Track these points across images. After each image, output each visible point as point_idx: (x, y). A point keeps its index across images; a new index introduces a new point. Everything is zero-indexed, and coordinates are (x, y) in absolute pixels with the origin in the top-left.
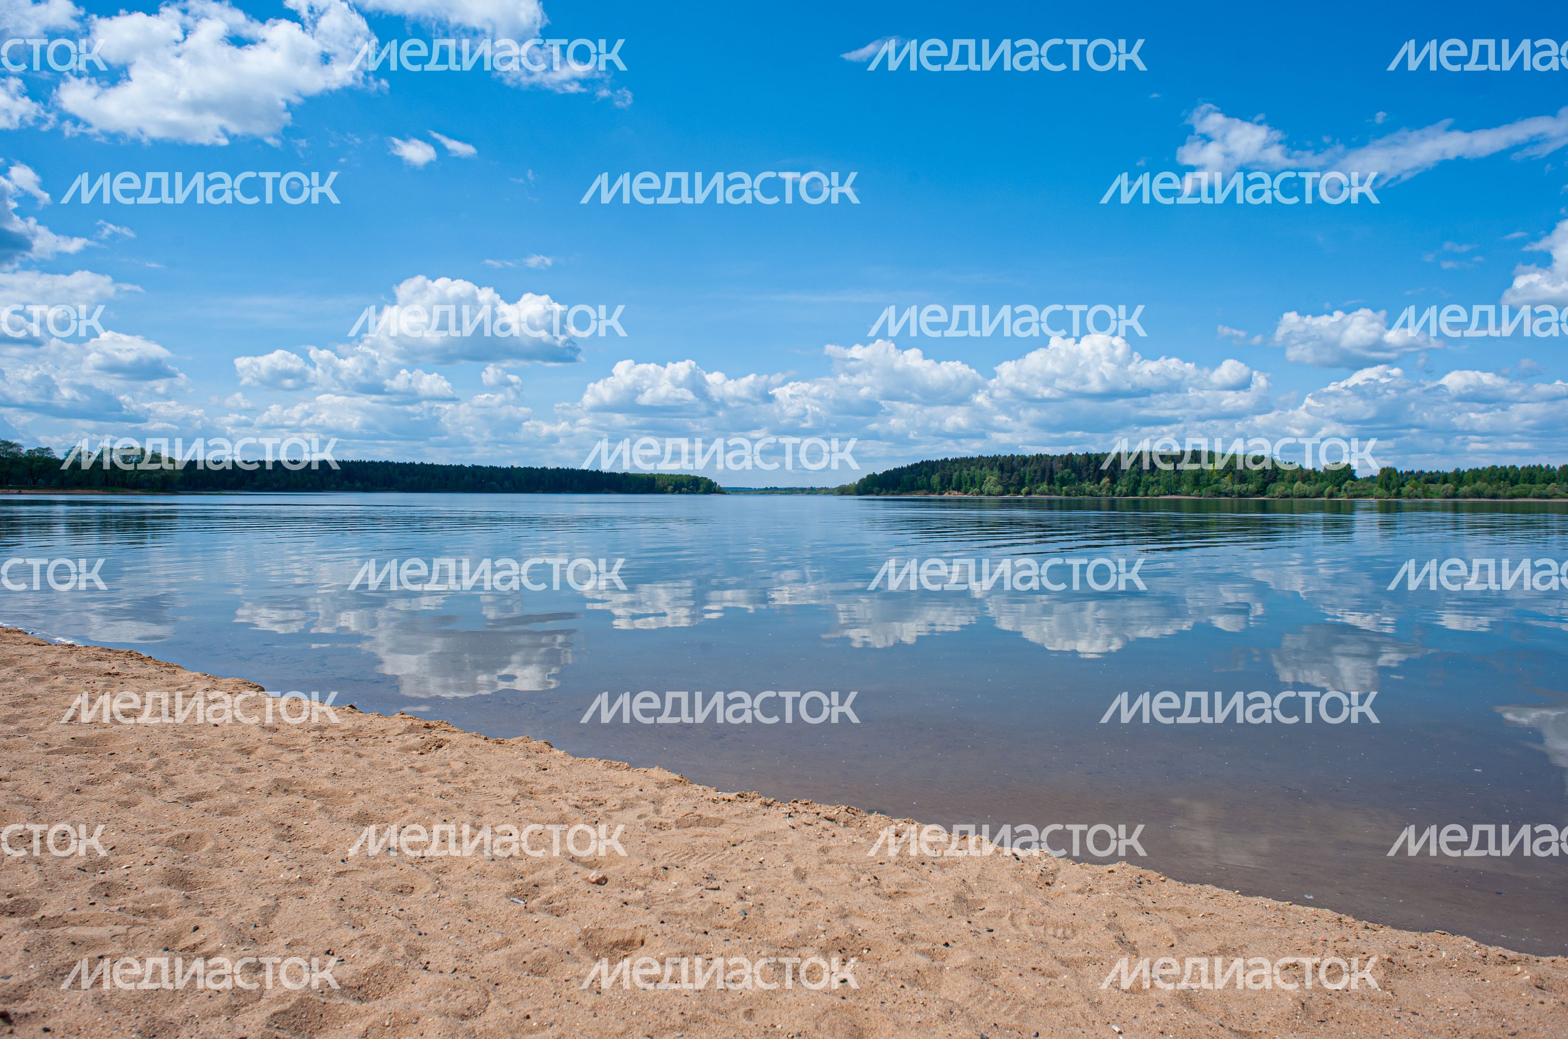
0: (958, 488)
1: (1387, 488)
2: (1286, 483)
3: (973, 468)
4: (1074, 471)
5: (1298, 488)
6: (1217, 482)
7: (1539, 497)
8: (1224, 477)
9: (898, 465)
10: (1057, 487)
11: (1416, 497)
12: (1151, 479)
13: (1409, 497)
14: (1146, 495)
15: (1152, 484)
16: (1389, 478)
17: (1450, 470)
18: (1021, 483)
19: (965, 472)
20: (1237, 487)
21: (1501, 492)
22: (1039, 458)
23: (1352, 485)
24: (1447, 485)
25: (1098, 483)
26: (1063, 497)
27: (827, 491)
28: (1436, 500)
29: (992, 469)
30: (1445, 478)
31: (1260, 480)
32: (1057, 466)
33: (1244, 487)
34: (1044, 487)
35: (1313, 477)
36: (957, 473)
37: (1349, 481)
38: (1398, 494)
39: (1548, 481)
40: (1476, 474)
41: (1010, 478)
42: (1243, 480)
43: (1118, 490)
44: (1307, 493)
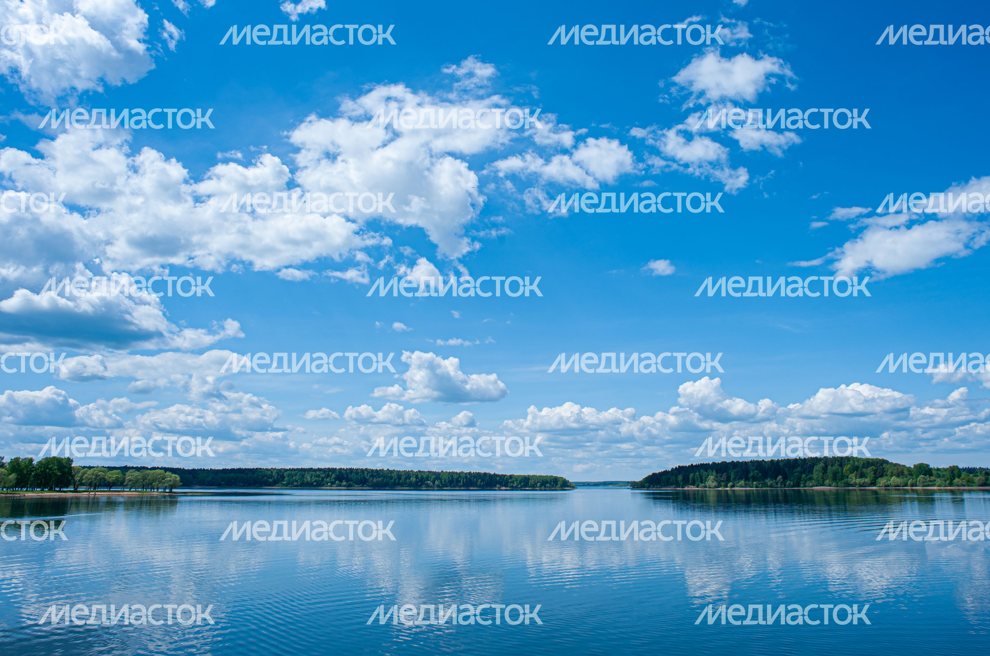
2: (888, 477)
3: (702, 471)
4: (761, 471)
6: (847, 477)
8: (851, 474)
10: (750, 483)
12: (808, 476)
14: (805, 486)
15: (809, 479)
18: (728, 480)
19: (697, 473)
20: (858, 480)
25: (776, 479)
26: (755, 489)
29: (712, 471)
31: (873, 475)
32: (750, 468)
33: (862, 480)
36: (692, 474)
41: (721, 476)
42: (862, 476)
43: (788, 483)
44: (899, 484)
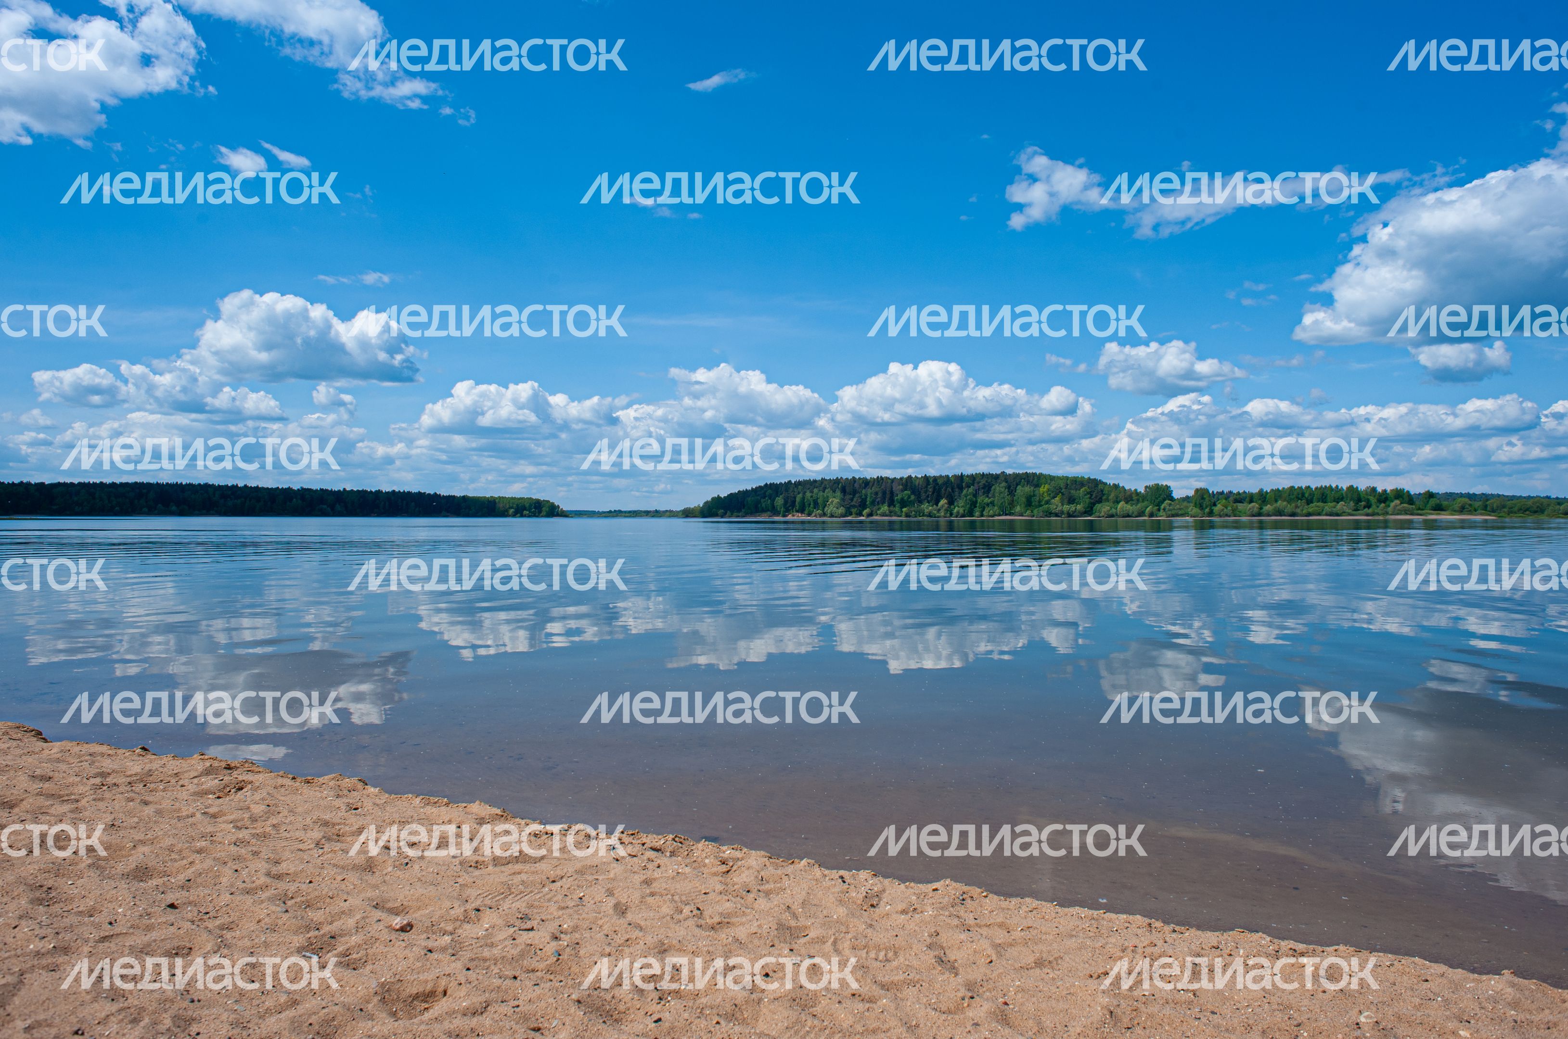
0: (802, 511)
1: (1201, 507)
2: (1111, 504)
3: (816, 490)
4: (913, 493)
5: (1122, 508)
6: (1047, 502)
7: (1330, 515)
8: (1054, 497)
9: (742, 488)
10: (897, 509)
11: (1227, 515)
12: (987, 500)
13: (1221, 516)
14: (982, 515)
15: (988, 505)
16: (1203, 498)
17: (1255, 490)
18: (863, 505)
19: (808, 494)
20: (1066, 508)
21: (1298, 511)
22: (880, 480)
23: (1170, 505)
24: (1253, 504)
25: (937, 504)
26: (903, 518)
27: (671, 514)
28: (1244, 519)
29: (834, 491)
30: (1250, 498)
31: (1088, 501)
32: (897, 488)
33: (1072, 507)
34: (885, 508)
35: (1135, 498)
36: (800, 495)
37: (1167, 501)
38: (1211, 513)
39: (1337, 500)
40: (1278, 494)
41: (852, 500)
42: (1071, 501)
43: (955, 511)
44: (1131, 512)
